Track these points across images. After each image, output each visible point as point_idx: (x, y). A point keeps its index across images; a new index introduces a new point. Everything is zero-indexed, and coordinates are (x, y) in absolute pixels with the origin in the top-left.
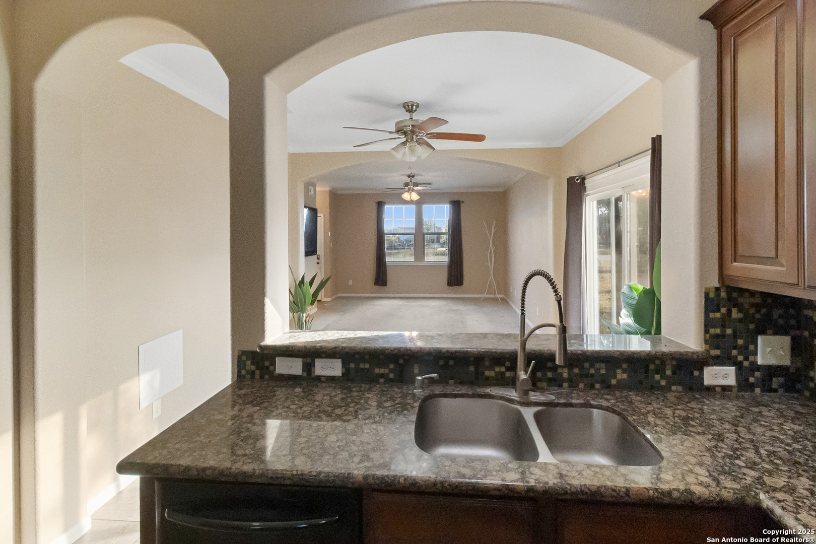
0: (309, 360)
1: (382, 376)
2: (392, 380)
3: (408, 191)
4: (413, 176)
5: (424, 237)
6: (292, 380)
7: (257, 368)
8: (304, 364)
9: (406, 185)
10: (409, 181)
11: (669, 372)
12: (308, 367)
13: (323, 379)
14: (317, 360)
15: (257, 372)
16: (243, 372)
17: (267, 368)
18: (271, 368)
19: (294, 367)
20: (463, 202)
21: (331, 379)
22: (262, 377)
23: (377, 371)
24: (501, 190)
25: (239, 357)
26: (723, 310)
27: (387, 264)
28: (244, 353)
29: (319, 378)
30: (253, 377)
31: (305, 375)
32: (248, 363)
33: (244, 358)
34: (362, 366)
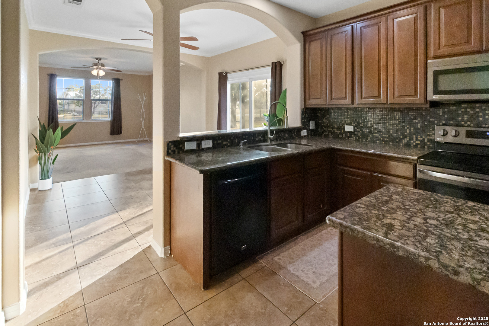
0: (199, 142)
1: (226, 145)
2: (229, 146)
3: (97, 68)
4: (100, 59)
5: (91, 103)
6: (192, 151)
7: (177, 149)
8: (197, 144)
9: (96, 64)
10: (97, 62)
11: (295, 133)
12: (199, 145)
13: (205, 149)
14: (202, 141)
15: (177, 151)
16: (170, 151)
17: (181, 148)
18: (183, 148)
19: (193, 146)
20: (122, 80)
21: (208, 149)
22: (179, 152)
23: (224, 143)
24: (147, 74)
25: (168, 145)
26: (305, 115)
27: (59, 122)
28: (170, 142)
29: (203, 149)
30: (174, 153)
31: (197, 149)
32: (172, 146)
33: (170, 144)
34: (219, 142)
